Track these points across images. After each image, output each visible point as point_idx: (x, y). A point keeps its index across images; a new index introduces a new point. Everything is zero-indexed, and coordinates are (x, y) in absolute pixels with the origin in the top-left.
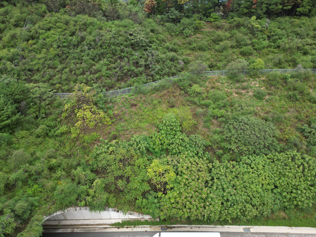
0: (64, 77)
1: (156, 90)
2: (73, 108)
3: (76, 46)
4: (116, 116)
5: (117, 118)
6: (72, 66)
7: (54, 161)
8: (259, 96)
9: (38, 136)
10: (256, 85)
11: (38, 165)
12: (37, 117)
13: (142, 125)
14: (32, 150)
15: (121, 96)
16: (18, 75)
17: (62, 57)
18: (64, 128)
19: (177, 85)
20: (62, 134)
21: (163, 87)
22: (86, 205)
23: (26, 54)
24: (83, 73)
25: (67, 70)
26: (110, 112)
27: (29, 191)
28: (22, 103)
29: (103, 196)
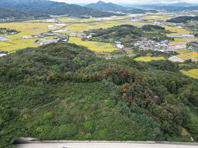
0: (22, 105)
1: (46, 107)
2: (23, 114)
3: (25, 96)
5: (33, 116)
6: (24, 102)
7: (17, 127)
8: (72, 108)
9: (14, 121)
10: (73, 104)
11: (14, 129)
12: (14, 116)
13: (39, 118)
14: (13, 125)
15: (35, 110)
16: (11, 104)
17: (21, 99)
18: (20, 119)
19: (51, 105)
20: (20, 120)
21: (47, 106)
22: (23, 136)
23: (13, 98)
24: (26, 104)
25: (22, 103)
27: (12, 134)
28: (11, 114)
29: (27, 135)
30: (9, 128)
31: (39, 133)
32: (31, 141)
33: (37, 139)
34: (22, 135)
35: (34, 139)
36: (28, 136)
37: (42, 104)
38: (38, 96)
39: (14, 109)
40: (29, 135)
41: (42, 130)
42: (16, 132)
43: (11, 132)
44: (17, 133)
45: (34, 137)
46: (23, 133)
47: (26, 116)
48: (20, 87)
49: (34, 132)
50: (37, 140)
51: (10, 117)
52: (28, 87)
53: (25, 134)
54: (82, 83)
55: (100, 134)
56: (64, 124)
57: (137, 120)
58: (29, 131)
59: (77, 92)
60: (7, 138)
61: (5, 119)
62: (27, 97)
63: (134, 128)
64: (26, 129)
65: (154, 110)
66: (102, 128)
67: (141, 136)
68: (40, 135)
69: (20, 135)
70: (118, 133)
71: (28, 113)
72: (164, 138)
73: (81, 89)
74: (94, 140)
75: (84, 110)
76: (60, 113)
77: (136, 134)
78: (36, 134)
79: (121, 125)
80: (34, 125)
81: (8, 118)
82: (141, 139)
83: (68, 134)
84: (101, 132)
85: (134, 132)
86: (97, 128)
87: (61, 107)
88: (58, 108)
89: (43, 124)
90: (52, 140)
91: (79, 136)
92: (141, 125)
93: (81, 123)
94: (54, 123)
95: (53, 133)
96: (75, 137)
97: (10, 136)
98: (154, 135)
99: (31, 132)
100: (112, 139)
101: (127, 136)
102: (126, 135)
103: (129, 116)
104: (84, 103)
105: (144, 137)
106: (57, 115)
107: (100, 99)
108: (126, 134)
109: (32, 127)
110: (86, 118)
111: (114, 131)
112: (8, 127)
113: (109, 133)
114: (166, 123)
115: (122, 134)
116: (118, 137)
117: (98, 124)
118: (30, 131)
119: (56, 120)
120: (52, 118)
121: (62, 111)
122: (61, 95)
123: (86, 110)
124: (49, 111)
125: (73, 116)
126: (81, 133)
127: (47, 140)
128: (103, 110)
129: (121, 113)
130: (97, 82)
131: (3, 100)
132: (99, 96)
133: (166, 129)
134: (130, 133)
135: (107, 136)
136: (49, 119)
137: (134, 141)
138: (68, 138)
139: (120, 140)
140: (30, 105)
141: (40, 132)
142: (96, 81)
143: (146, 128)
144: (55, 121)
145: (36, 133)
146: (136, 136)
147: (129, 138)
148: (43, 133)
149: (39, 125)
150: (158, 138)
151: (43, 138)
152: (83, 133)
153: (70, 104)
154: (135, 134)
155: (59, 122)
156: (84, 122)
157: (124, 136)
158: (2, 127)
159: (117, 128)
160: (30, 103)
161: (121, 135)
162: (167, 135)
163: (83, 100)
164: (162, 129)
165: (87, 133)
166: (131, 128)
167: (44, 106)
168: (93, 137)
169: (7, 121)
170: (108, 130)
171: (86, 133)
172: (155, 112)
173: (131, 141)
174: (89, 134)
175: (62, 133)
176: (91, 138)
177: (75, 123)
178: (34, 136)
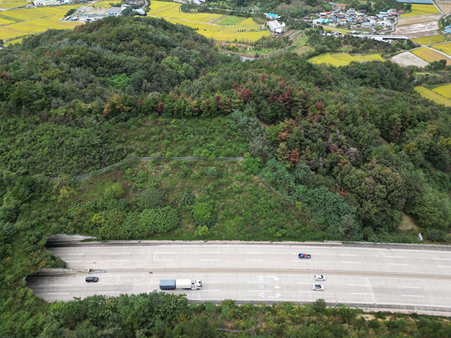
0: (53, 167)
1: (107, 173)
2: (58, 187)
3: (59, 147)
4: (81, 190)
5: (81, 191)
6: (57, 161)
7: (50, 214)
8: (166, 175)
9: (42, 202)
10: (167, 167)
11: (43, 217)
12: (40, 192)
13: (95, 194)
14: (39, 209)
15: (85, 178)
16: (28, 166)
17: (51, 154)
18: (54, 198)
19: (118, 168)
20: (54, 200)
21: (110, 171)
22: (65, 233)
23: (30, 152)
24: (64, 165)
25: (54, 163)
26: (78, 188)
27: (40, 228)
28: (32, 186)
29: (73, 229)
30: (32, 216)
31: (97, 225)
32: (83, 241)
33: (95, 238)
34: (61, 231)
35: (89, 237)
36: (74, 233)
37: (98, 166)
38: (88, 149)
39: (38, 177)
40: (78, 230)
41: (103, 220)
42: (49, 225)
43: (38, 224)
44: (50, 227)
45: (87, 233)
46: (63, 226)
47: (66, 191)
48: (45, 127)
49: (87, 223)
50: (96, 240)
51: (30, 193)
52: (63, 128)
53: (67, 227)
54: (185, 120)
55: (228, 228)
56: (150, 208)
57: (306, 200)
58: (75, 222)
59: (175, 139)
60: (31, 236)
61: (20, 198)
62: (63, 150)
63: (300, 215)
64: (69, 218)
65: (345, 179)
66: (231, 215)
67: (313, 231)
68: (101, 230)
69: (59, 230)
70: (265, 227)
71: (70, 185)
72: (361, 235)
73: (184, 132)
74: (215, 240)
75: (193, 180)
76: (139, 185)
77: (303, 228)
78: (92, 228)
79: (273, 209)
80: (86, 210)
81: (28, 196)
82: (313, 237)
83: (160, 227)
84: (230, 224)
85: (300, 224)
86: (222, 216)
87: (141, 173)
88: (136, 176)
89: (104, 208)
90: (126, 239)
91: (182, 232)
92: (316, 211)
93: (188, 206)
94: (129, 205)
95: (127, 225)
96: (174, 233)
97: (38, 233)
98: (341, 230)
99: (79, 224)
100: (252, 237)
101: (284, 231)
102: (281, 230)
103: (290, 191)
104: (191, 165)
105: (320, 234)
106: (134, 190)
107: (228, 155)
108: (282, 228)
109: (82, 214)
110: (197, 196)
111: (258, 222)
112: (29, 215)
113: (247, 225)
114: (368, 204)
115: (274, 228)
116: (265, 234)
117: (223, 208)
118: (78, 222)
119: (133, 200)
120: (123, 196)
121: (143, 181)
122: (139, 146)
123: (197, 179)
124: (115, 182)
125: (168, 191)
126: (187, 225)
127: (116, 239)
128: (234, 178)
129: (272, 186)
130: (220, 118)
131: (11, 157)
132: (225, 148)
133: (368, 216)
134: (291, 226)
135: (242, 232)
136: (117, 198)
137: (298, 241)
138: (159, 235)
139: (269, 240)
140: (72, 168)
141: (100, 224)
142: (218, 115)
143: (325, 216)
144: (130, 202)
145: (92, 225)
146: (302, 231)
147: (289, 236)
148: (106, 225)
149: (96, 210)
150: (348, 236)
151: (108, 235)
152: (190, 226)
153: (161, 166)
154: (300, 227)
155: (138, 204)
156: (192, 204)
157: (277, 231)
158: (17, 213)
159: (264, 216)
160: (71, 164)
161: (271, 231)
162: (369, 229)
163: (188, 158)
164: (358, 218)
165: (200, 227)
166: (294, 215)
167: (104, 170)
168: (212, 234)
169: (25, 202)
170: (245, 220)
171: (197, 225)
172: (348, 183)
173: (292, 241)
174: (205, 227)
175: (147, 225)
176: (208, 236)
177: (173, 205)
178: (87, 231)
